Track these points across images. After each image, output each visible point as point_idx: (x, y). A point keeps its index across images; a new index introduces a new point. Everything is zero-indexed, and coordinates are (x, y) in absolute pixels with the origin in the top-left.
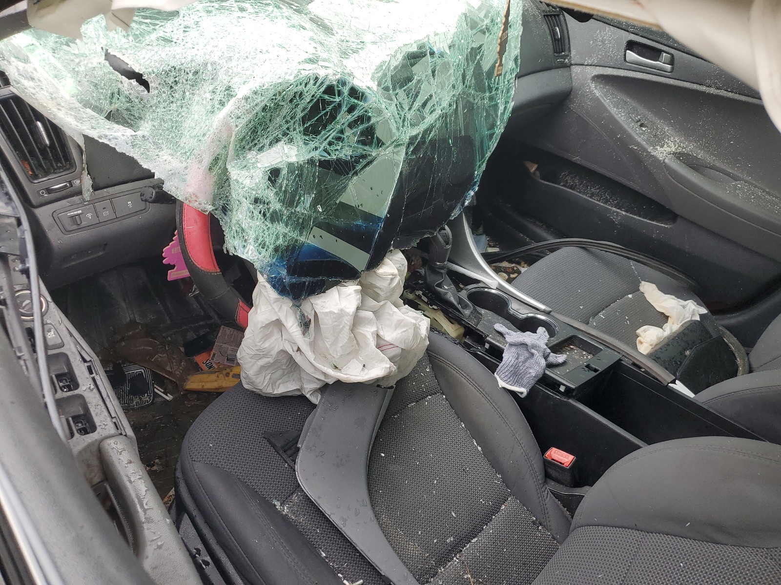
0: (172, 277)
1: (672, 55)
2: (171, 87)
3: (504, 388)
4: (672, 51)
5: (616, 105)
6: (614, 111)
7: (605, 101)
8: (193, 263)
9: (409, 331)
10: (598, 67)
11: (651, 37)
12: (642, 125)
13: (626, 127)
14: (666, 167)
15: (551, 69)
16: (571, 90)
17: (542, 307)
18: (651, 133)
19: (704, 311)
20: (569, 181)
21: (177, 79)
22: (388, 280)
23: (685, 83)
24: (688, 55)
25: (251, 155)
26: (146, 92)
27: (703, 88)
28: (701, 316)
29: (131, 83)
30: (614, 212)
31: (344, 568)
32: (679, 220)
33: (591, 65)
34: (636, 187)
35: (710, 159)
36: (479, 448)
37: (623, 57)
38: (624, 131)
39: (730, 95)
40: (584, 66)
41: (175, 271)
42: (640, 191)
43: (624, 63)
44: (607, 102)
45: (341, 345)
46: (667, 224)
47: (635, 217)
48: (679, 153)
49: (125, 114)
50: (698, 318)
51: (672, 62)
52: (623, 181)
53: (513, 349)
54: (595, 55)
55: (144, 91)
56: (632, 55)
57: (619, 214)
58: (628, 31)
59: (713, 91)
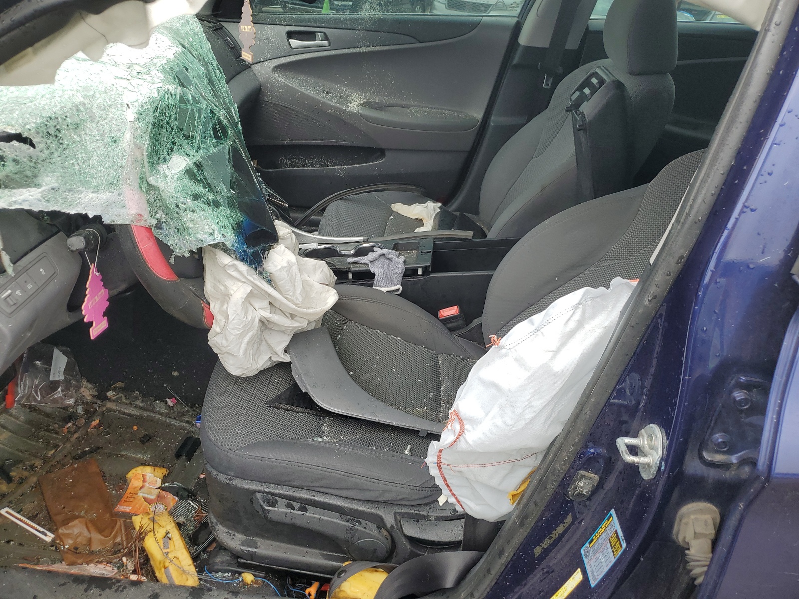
0: (94, 335)
1: (325, 33)
2: (56, 136)
3: (387, 291)
4: (323, 30)
5: (301, 85)
6: (302, 89)
7: (292, 84)
8: (159, 278)
9: (324, 269)
10: (273, 60)
11: (302, 24)
12: (327, 93)
13: (318, 97)
14: (361, 115)
15: (240, 73)
16: (261, 86)
17: (361, 238)
18: (337, 96)
19: (440, 204)
20: (288, 163)
21: (58, 127)
22: (289, 238)
23: (344, 50)
24: (336, 30)
25: (162, 167)
26: (32, 149)
27: (358, 50)
28: (440, 208)
29: (13, 145)
30: (338, 169)
31: (392, 447)
32: (387, 153)
33: (266, 60)
34: (344, 143)
35: (385, 100)
36: (399, 338)
37: (288, 45)
38: (319, 101)
39: (378, 48)
40: (262, 63)
41: (96, 326)
42: (349, 144)
43: (292, 51)
44: (293, 85)
45: (299, 292)
46: (380, 160)
47: (355, 165)
48: (364, 103)
49: (17, 177)
50: (439, 210)
51: (326, 38)
52: (333, 142)
53: (377, 263)
54: (266, 51)
55: (29, 149)
56: (294, 43)
57: (342, 169)
58: (282, 25)
59: (364, 49)
